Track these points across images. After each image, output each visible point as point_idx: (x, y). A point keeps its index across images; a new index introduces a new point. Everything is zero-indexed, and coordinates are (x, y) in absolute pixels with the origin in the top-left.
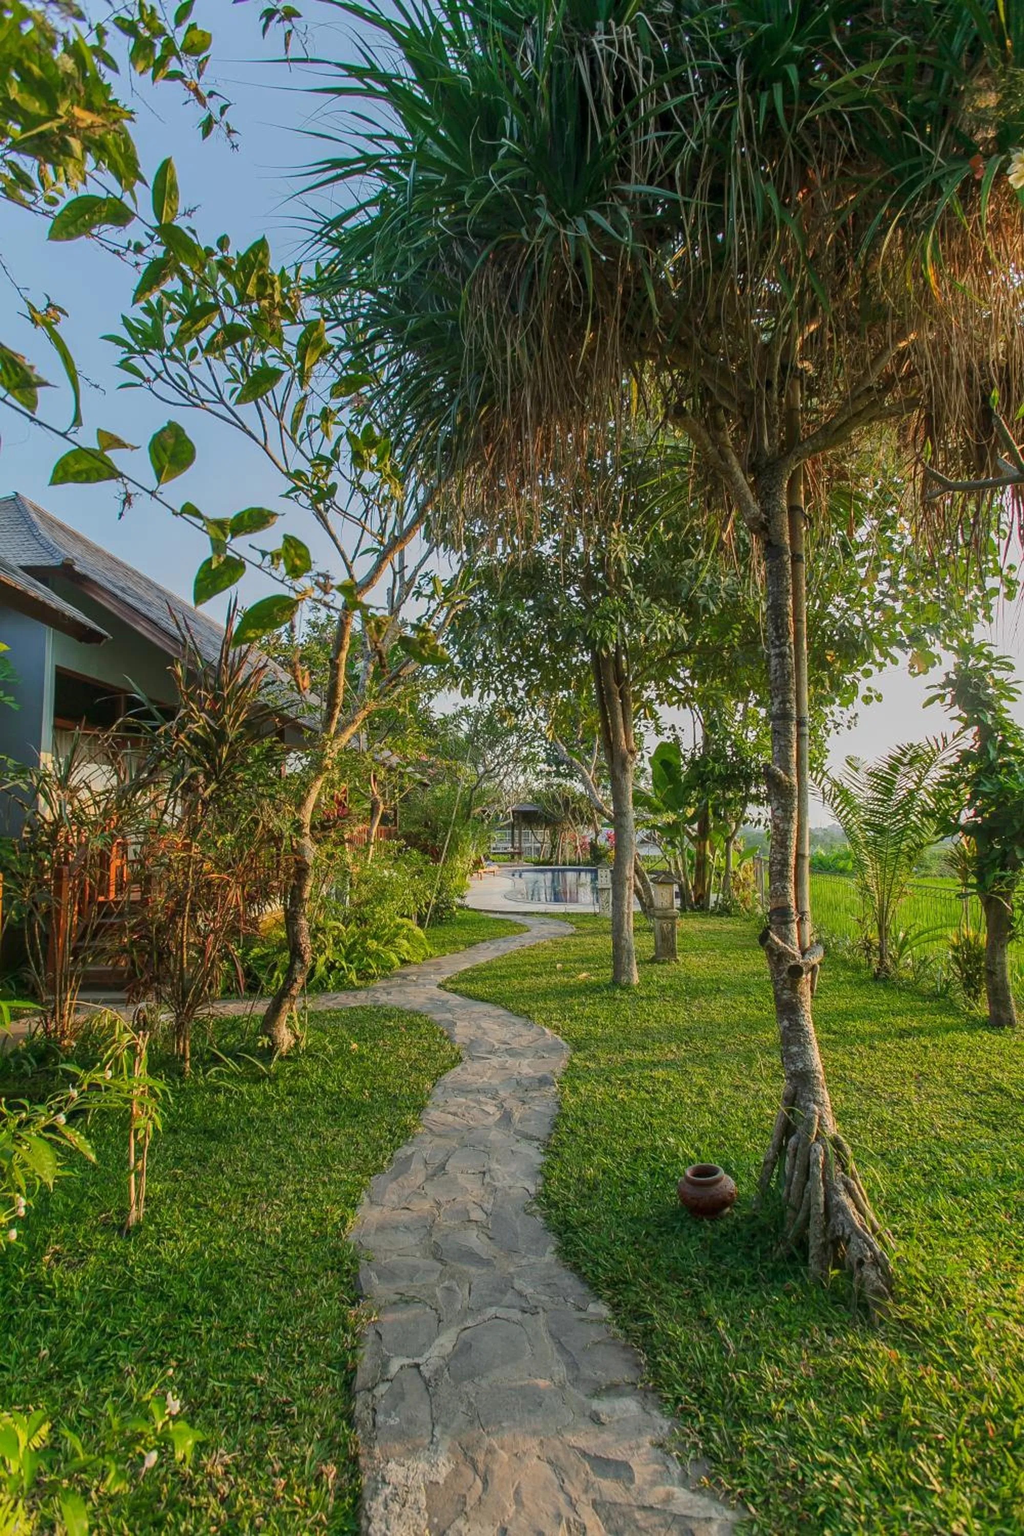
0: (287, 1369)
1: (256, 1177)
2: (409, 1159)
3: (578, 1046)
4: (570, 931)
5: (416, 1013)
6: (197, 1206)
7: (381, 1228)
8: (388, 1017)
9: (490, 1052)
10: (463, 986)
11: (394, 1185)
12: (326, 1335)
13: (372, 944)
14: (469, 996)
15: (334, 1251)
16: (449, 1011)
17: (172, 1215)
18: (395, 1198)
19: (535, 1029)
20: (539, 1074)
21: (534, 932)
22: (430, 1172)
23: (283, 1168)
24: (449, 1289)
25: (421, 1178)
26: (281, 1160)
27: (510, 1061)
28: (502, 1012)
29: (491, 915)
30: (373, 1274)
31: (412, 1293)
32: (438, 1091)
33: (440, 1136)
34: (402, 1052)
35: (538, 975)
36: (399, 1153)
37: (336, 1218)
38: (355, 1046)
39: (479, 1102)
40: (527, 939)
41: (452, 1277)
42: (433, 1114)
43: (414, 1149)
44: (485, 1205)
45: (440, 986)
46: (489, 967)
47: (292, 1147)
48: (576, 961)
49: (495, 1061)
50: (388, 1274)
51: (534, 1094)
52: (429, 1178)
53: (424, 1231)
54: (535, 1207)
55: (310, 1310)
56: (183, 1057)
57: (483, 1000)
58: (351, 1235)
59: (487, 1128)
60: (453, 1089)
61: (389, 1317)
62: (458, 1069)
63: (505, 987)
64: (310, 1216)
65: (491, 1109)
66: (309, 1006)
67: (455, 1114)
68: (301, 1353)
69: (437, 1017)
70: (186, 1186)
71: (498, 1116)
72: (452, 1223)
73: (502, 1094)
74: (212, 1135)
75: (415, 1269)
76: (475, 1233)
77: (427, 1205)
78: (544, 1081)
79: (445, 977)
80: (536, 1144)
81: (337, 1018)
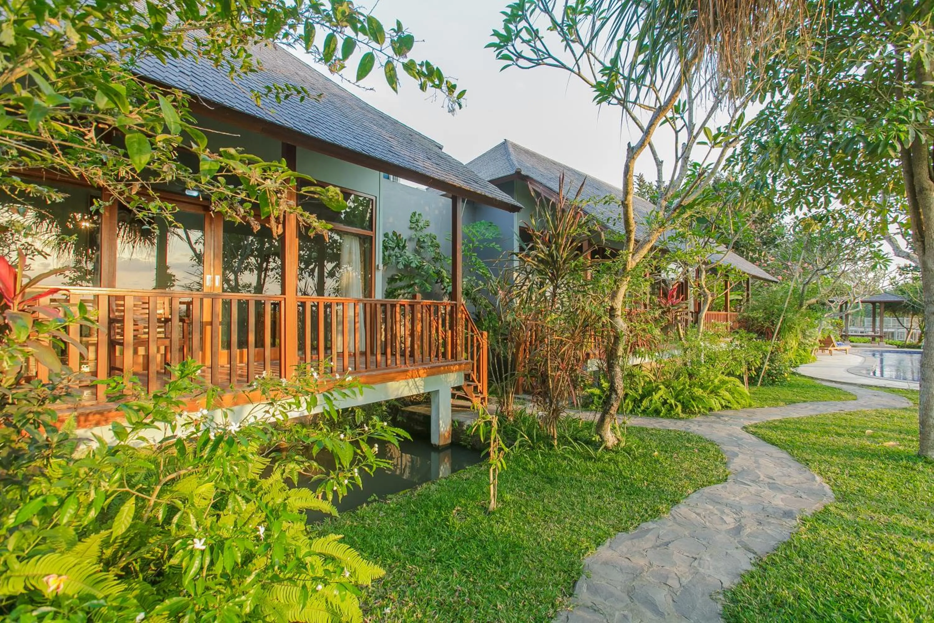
0: (514, 609)
1: (556, 509)
2: (648, 530)
3: (843, 497)
4: (905, 405)
5: (712, 443)
6: (523, 513)
7: (606, 563)
8: (689, 440)
9: (753, 481)
10: (762, 431)
11: (629, 542)
12: (541, 603)
13: (698, 392)
14: (764, 439)
15: (572, 564)
16: (739, 446)
17: (510, 513)
18: (625, 550)
19: (807, 474)
20: (787, 508)
21: (861, 402)
22: (658, 544)
23: (573, 509)
24: (625, 616)
25: (650, 544)
26: (573, 505)
27: (767, 491)
28: (785, 455)
29: (824, 383)
30: (585, 585)
31: (601, 607)
32: (695, 495)
33: (679, 524)
34: (686, 465)
35: (839, 435)
36: (644, 525)
37: (583, 546)
38: (656, 453)
39: (723, 512)
40: (850, 406)
41: (632, 610)
42: (682, 509)
43: (655, 526)
44: (683, 580)
45: (745, 428)
46: (798, 421)
47: (585, 500)
48: (891, 431)
49: (753, 488)
50: (594, 590)
51: (773, 521)
52: (655, 547)
53: (631, 576)
54: (721, 597)
55: (541, 587)
56: (553, 437)
57: (773, 444)
58: (587, 560)
59: (718, 531)
60: (708, 498)
61: (580, 613)
62: (719, 486)
63: (799, 439)
64: (570, 540)
65: (729, 519)
66: (628, 422)
67: (698, 514)
68: (524, 605)
69: (725, 448)
70: (524, 502)
71: (732, 526)
72: (652, 579)
73: (745, 513)
74: (550, 481)
75: (612, 595)
76: (665, 593)
77: (642, 562)
78: (788, 514)
79: (753, 422)
80: (752, 555)
81: (656, 434)
